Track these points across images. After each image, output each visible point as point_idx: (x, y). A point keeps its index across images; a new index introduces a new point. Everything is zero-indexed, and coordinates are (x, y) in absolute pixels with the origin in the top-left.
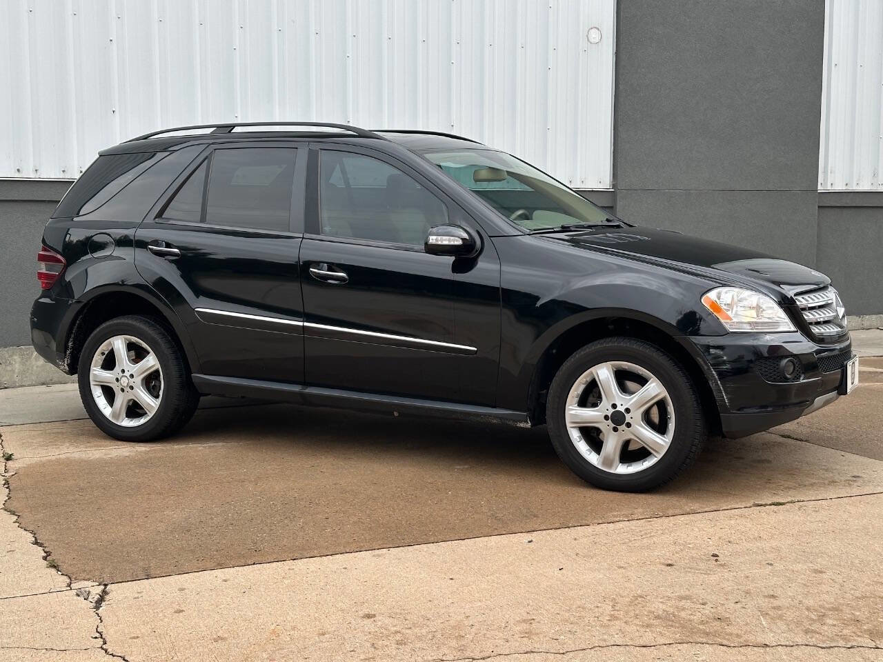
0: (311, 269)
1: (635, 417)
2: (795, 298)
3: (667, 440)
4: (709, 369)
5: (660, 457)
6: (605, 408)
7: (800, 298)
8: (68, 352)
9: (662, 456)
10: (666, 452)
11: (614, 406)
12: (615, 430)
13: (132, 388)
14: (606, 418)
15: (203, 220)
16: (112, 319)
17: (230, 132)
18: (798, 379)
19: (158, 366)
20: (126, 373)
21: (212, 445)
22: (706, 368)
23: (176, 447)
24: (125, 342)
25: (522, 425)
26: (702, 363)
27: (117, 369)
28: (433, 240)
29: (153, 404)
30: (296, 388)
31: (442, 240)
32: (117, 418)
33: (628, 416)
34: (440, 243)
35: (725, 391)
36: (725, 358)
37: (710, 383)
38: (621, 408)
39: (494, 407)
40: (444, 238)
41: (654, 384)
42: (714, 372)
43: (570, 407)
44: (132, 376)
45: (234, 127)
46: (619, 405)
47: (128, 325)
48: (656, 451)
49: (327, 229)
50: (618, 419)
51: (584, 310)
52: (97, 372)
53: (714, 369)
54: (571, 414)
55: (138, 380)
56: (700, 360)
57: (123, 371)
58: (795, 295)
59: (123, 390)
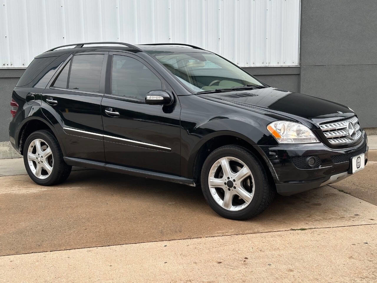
0: (106, 111)
1: (238, 184)
2: (320, 126)
3: (252, 196)
4: (269, 162)
5: (248, 203)
6: (225, 179)
7: (324, 126)
8: (20, 145)
9: (249, 203)
10: (251, 201)
11: (229, 178)
12: (229, 190)
13: (42, 162)
14: (225, 183)
15: (68, 88)
16: (34, 131)
17: (82, 47)
18: (318, 167)
19: (51, 153)
20: (40, 156)
21: (74, 188)
22: (267, 161)
23: (59, 189)
24: (40, 142)
25: (192, 185)
26: (266, 159)
27: (37, 154)
28: (149, 98)
29: (50, 170)
30: (102, 164)
31: (153, 98)
32: (38, 175)
33: (234, 183)
34: (152, 99)
35: (277, 173)
36: (276, 156)
37: (270, 168)
38: (231, 180)
39: (180, 176)
40: (154, 97)
41: (245, 168)
42: (271, 163)
43: (210, 178)
44: (42, 157)
45: (83, 45)
46: (230, 178)
47: (40, 134)
48: (247, 201)
49: (113, 92)
50: (230, 184)
51: (213, 132)
52: (30, 154)
53: (271, 162)
54: (211, 181)
55: (44, 159)
56: (265, 157)
57: (39, 154)
58: (320, 124)
59: (39, 163)
